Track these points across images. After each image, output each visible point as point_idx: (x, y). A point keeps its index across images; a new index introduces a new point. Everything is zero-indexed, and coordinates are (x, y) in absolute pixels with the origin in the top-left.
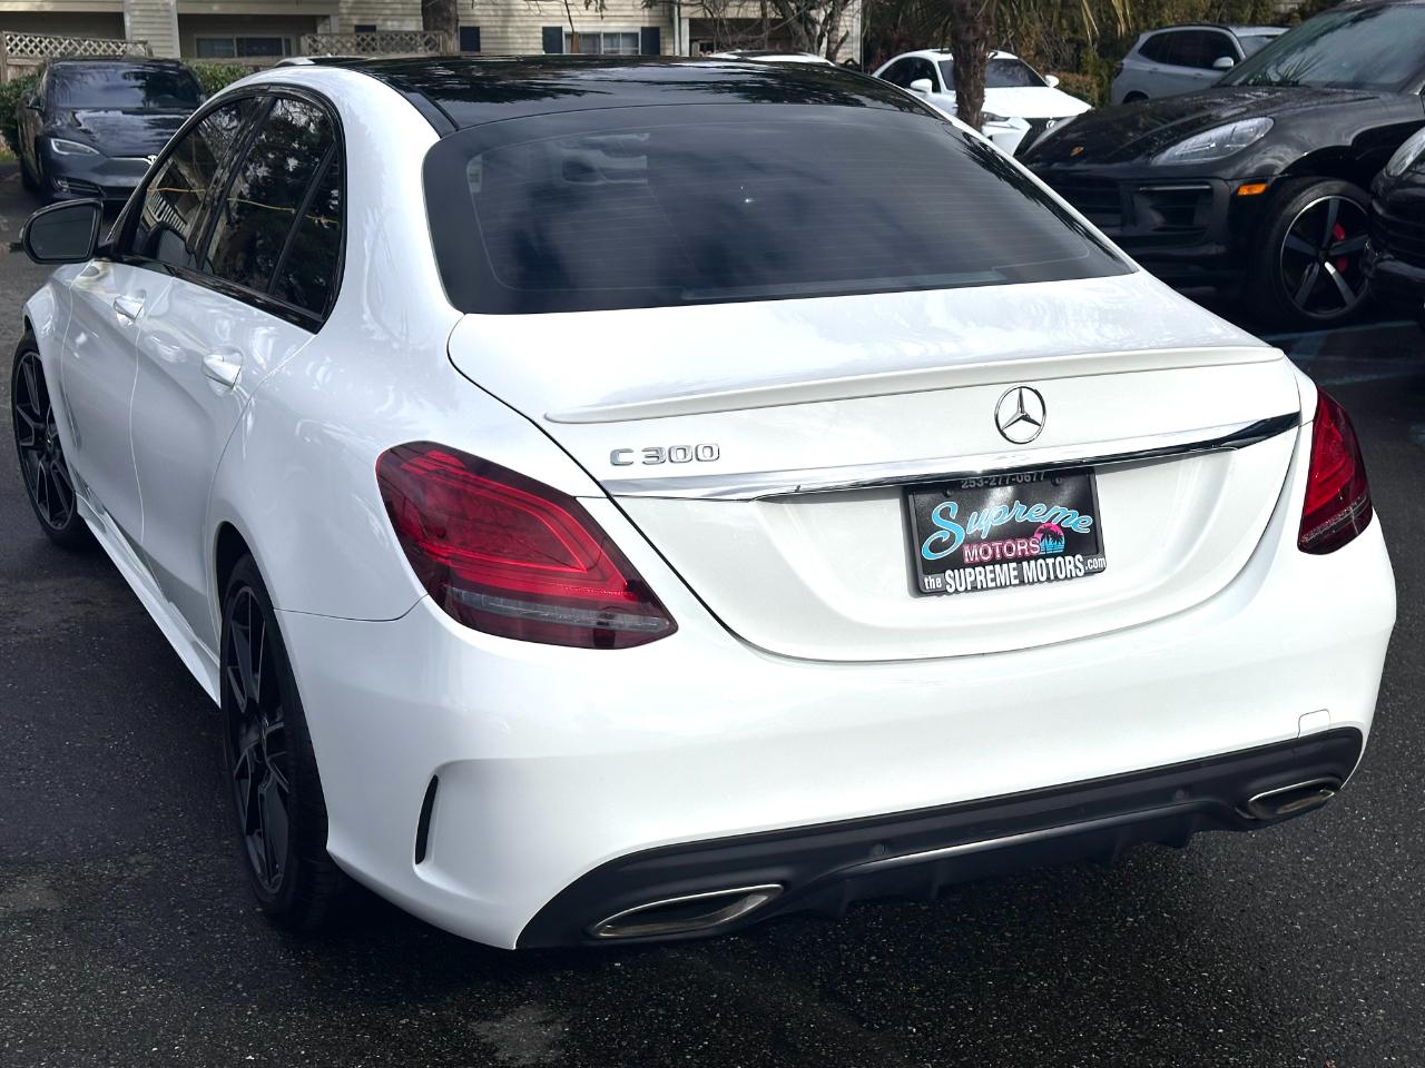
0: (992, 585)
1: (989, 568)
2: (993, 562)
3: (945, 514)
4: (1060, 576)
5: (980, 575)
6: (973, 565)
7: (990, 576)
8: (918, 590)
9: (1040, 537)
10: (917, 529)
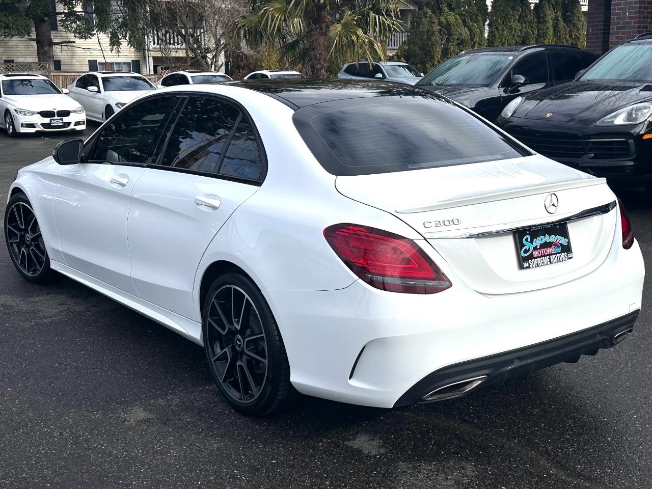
0: (543, 264)
1: (541, 258)
2: (542, 256)
3: (526, 240)
4: (561, 260)
5: (539, 261)
6: (537, 258)
7: (542, 261)
8: (521, 267)
9: (554, 246)
10: (519, 245)
